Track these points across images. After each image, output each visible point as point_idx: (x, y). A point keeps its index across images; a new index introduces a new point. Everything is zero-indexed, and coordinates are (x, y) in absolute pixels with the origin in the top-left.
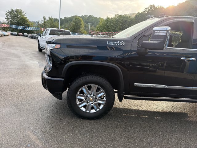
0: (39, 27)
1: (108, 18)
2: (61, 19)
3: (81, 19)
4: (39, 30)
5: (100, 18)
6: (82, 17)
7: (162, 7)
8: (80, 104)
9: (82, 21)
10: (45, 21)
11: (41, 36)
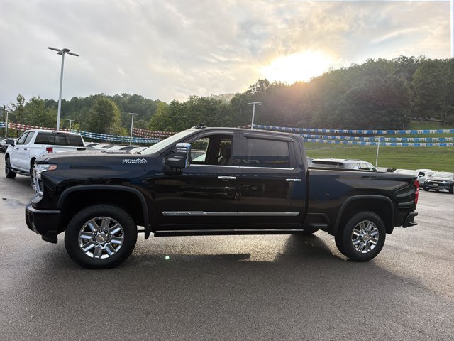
0: (5, 121)
1: (175, 103)
2: (63, 101)
3: (113, 103)
4: (4, 128)
5: (158, 101)
6: (117, 99)
7: (283, 84)
8: (85, 247)
9: (116, 107)
10: (21, 106)
11: (13, 146)
